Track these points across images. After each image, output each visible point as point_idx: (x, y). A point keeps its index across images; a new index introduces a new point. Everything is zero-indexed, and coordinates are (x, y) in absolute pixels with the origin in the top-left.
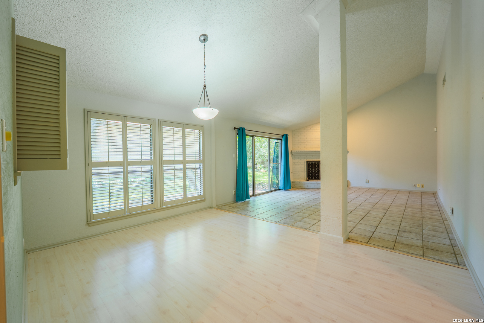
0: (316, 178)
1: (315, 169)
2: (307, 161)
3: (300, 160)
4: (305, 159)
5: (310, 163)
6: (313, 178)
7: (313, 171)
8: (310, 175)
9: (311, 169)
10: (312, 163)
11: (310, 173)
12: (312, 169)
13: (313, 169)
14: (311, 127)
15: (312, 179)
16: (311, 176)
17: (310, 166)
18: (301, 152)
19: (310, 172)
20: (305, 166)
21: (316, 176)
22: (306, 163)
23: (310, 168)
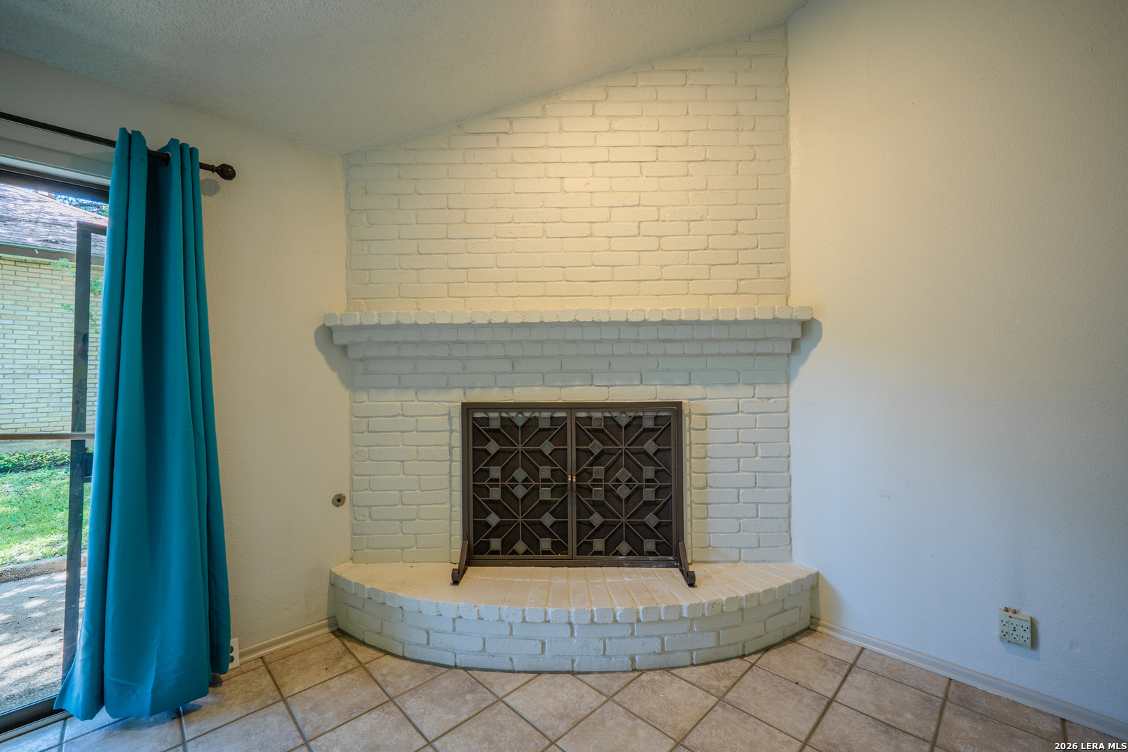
0: (545, 544)
1: (533, 473)
2: (467, 409)
3: (410, 395)
4: (448, 387)
5: (495, 425)
6: (521, 546)
7: (520, 492)
8: (493, 519)
9: (495, 472)
10: (507, 423)
11: (492, 503)
12: (507, 472)
13: (520, 474)
14: (505, 126)
15: (507, 555)
16: (496, 531)
17: (493, 447)
18: (397, 326)
19: (495, 494)
20: (451, 448)
21: (545, 532)
22: (457, 424)
23: (495, 459)
